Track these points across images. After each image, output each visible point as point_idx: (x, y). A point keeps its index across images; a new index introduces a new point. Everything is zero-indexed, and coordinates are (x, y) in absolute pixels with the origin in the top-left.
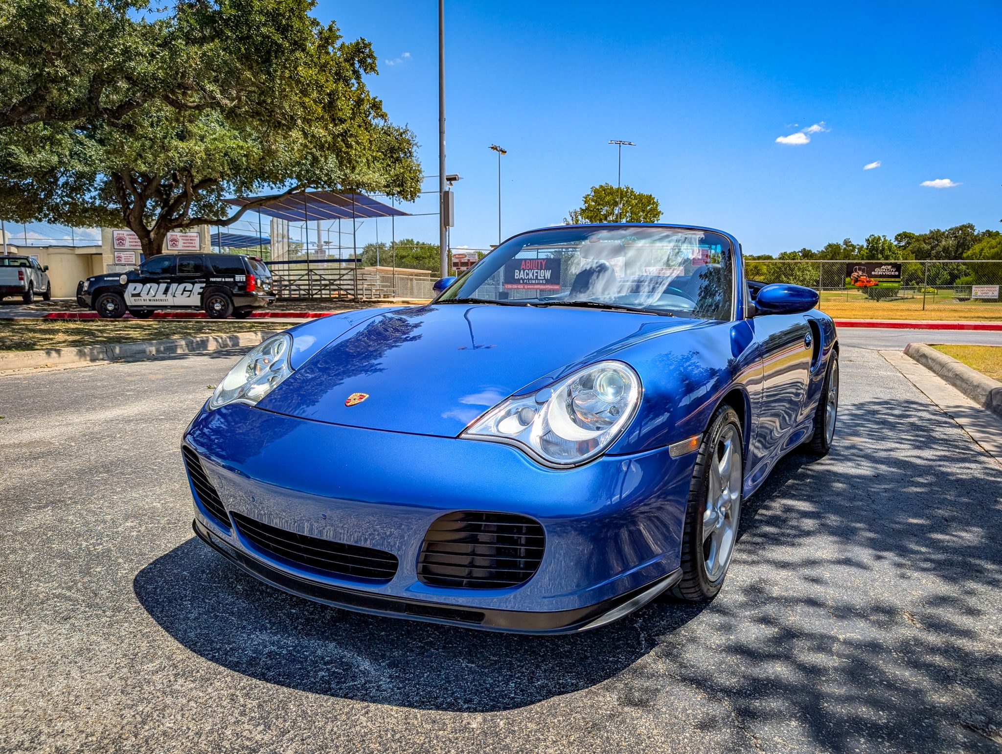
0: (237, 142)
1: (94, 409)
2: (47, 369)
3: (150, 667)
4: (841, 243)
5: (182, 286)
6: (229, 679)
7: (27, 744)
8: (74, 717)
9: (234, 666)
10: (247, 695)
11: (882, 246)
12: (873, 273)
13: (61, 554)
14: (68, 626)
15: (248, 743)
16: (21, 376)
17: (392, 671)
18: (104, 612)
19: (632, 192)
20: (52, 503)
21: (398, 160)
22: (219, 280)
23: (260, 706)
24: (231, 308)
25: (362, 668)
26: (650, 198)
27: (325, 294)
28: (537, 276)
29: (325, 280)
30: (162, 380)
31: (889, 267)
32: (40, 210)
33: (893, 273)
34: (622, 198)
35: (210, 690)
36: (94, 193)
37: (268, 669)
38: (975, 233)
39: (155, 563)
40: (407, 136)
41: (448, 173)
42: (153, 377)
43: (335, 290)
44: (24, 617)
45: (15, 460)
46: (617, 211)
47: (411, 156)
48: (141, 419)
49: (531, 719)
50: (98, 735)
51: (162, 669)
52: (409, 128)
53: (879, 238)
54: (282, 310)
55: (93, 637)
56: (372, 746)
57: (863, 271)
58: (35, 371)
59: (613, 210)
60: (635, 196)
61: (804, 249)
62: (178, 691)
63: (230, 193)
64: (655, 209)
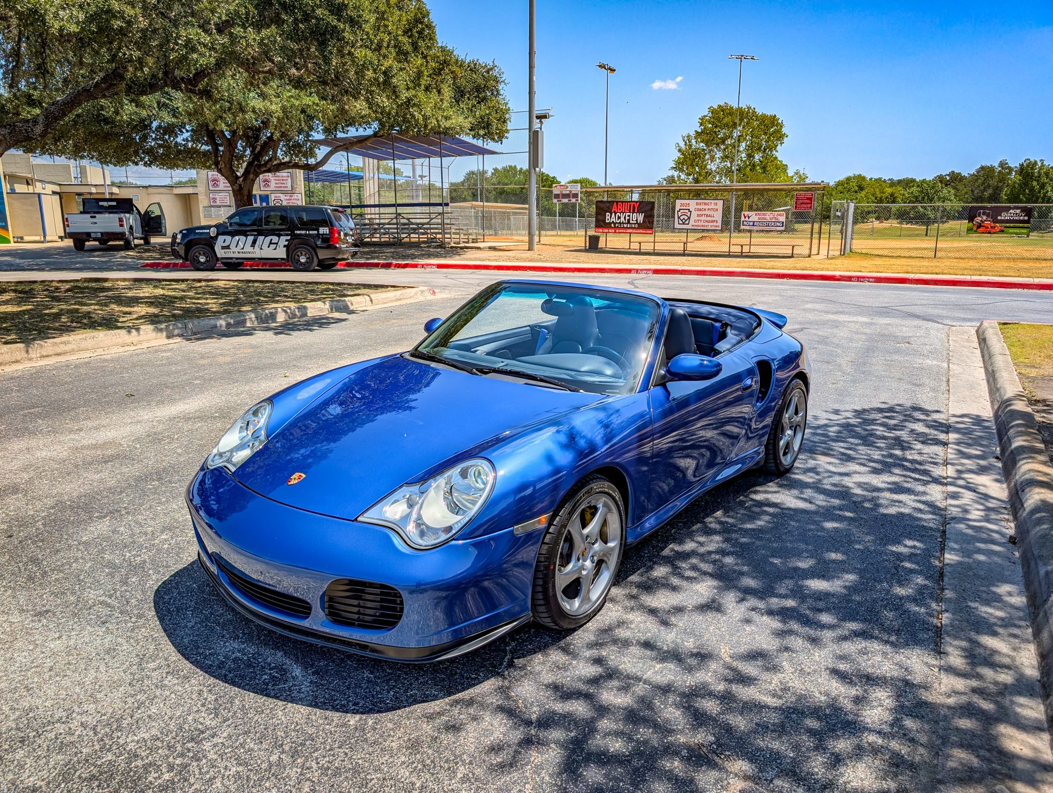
0: (312, 99)
1: (163, 403)
2: (133, 348)
3: (152, 665)
4: (996, 164)
5: (269, 238)
6: (201, 678)
7: (64, 719)
8: (96, 701)
9: (207, 670)
10: (210, 691)
11: (1039, 172)
12: (999, 218)
13: (111, 565)
14: (104, 629)
15: (200, 727)
16: (109, 357)
17: (314, 678)
18: (131, 618)
19: (754, 112)
20: (111, 512)
21: (484, 99)
22: (303, 232)
23: (216, 700)
24: (316, 261)
25: (294, 674)
26: (773, 120)
27: (414, 237)
28: (629, 220)
29: (413, 224)
30: (228, 364)
31: (1018, 211)
32: (136, 153)
33: (1022, 218)
34: (741, 120)
35: (187, 686)
36: (186, 135)
37: (230, 672)
39: (174, 576)
40: (495, 73)
41: (538, 109)
42: (221, 360)
43: (423, 234)
44: (76, 620)
45: (91, 463)
46: (735, 134)
47: (498, 94)
48: (199, 417)
49: (391, 720)
50: (108, 715)
51: (159, 668)
52: (496, 63)
53: (1036, 163)
54: (367, 259)
55: (119, 640)
56: (279, 733)
57: (988, 215)
58: (122, 349)
59: (731, 132)
60: (757, 116)
61: (953, 172)
62: (166, 686)
63: (318, 132)
64: (779, 131)
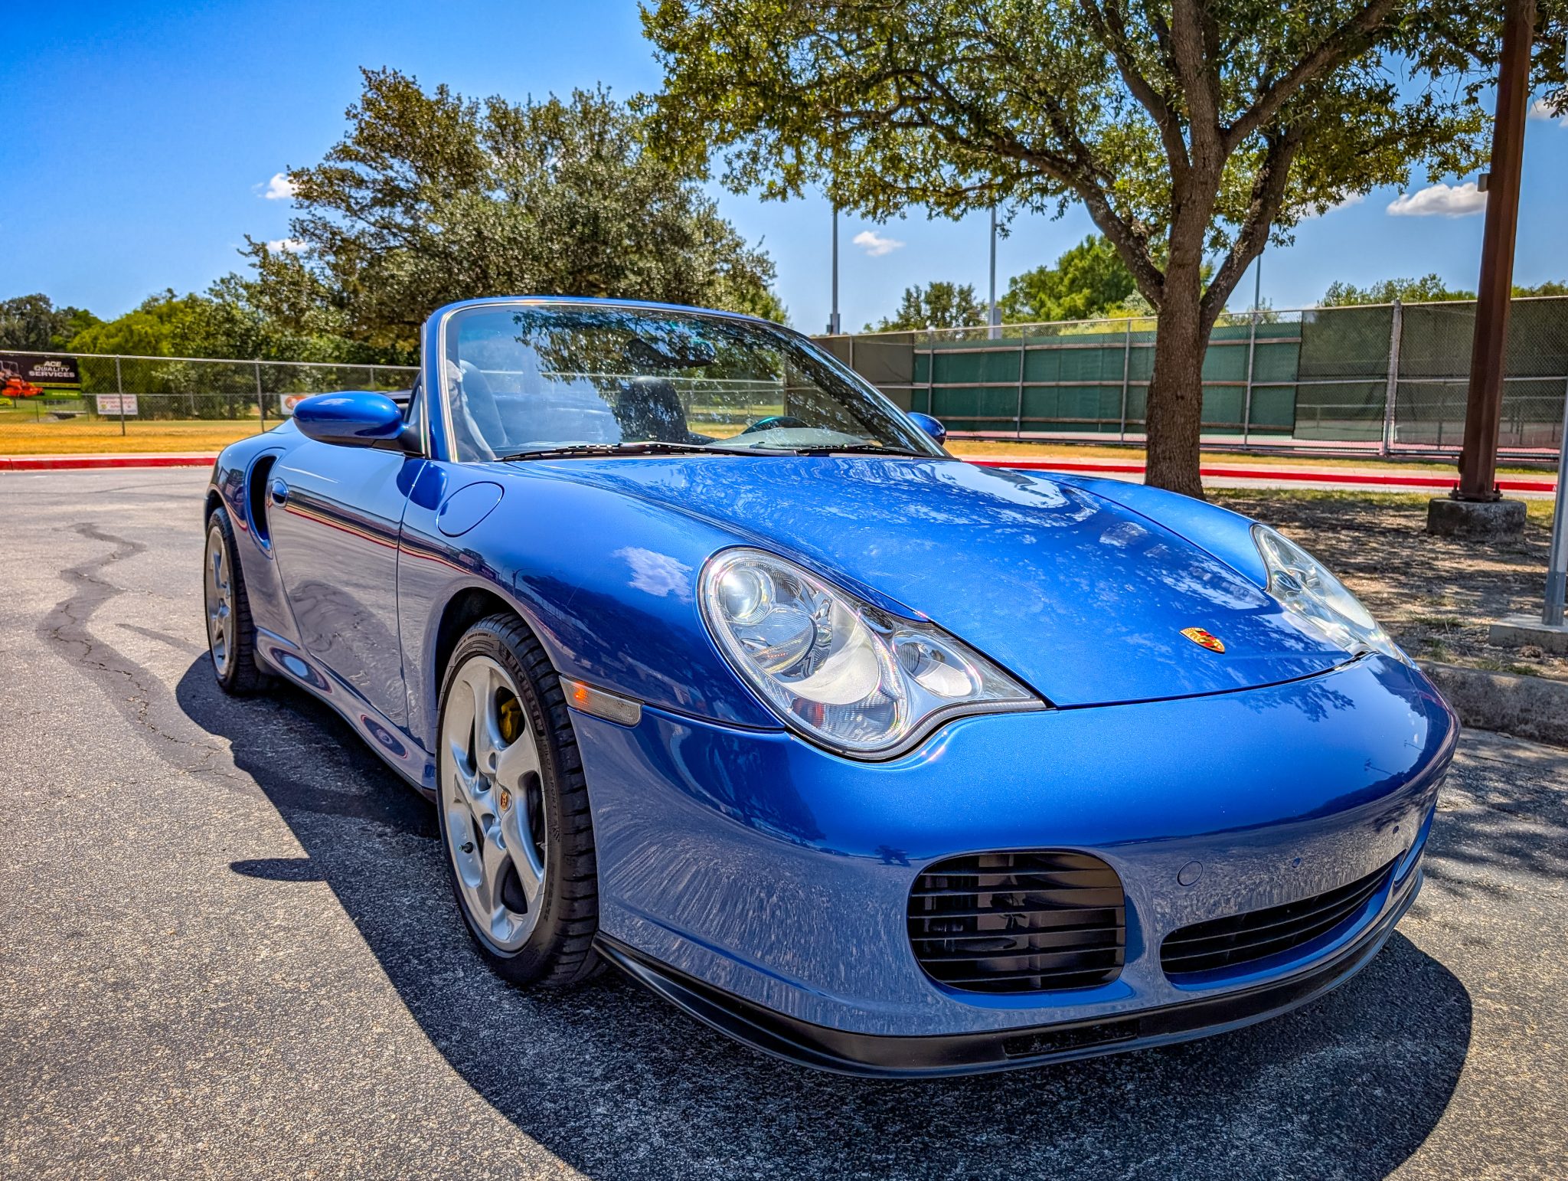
12: (31, 373)
31: (58, 364)
33: (65, 375)
38: (53, 311)
57: (13, 369)
